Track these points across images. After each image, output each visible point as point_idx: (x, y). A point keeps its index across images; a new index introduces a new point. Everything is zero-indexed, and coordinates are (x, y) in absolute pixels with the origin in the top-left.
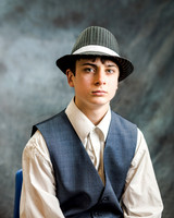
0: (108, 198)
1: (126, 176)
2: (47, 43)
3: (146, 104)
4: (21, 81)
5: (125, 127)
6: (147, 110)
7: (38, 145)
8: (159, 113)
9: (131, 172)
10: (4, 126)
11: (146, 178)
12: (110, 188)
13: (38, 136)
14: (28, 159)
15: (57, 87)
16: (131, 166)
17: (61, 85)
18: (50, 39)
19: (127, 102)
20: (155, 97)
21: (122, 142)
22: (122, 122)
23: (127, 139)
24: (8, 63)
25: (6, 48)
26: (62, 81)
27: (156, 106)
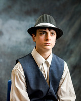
0: (51, 93)
1: (59, 83)
2: (22, 22)
3: (67, 51)
4: (9, 39)
5: (59, 61)
6: (68, 54)
7: (19, 68)
8: (73, 55)
9: (61, 81)
10: (1, 60)
11: (68, 84)
12: (52, 88)
13: (19, 64)
14: (14, 75)
15: (26, 43)
16: (61, 78)
17: (28, 42)
18: (23, 21)
19: (59, 50)
20: (71, 47)
21: (57, 67)
22: (57, 58)
23: (60, 66)
24: (4, 31)
25: (3, 24)
26: (29, 40)
27: (72, 52)
